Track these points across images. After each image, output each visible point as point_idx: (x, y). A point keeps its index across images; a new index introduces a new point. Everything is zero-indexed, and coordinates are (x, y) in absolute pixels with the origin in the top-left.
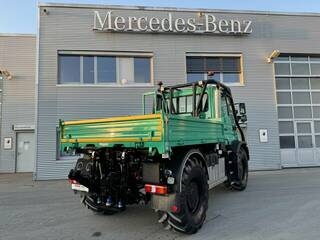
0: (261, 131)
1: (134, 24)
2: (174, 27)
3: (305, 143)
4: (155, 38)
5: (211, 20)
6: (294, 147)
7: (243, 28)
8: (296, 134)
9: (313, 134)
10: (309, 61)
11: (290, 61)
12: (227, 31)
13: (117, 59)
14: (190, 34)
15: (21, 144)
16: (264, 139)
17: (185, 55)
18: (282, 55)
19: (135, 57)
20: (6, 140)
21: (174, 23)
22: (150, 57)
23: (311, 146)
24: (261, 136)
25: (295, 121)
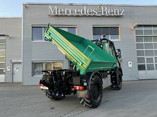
0: (129, 62)
1: (68, 12)
2: (87, 13)
3: (150, 68)
5: (104, 9)
6: (145, 70)
7: (120, 13)
8: (146, 64)
9: (154, 63)
10: (152, 29)
11: (143, 29)
12: (112, 15)
14: (94, 16)
15: (15, 69)
17: (92, 26)
18: (139, 26)
19: (68, 28)
20: (8, 67)
21: (87, 11)
22: (75, 28)
23: (153, 69)
24: (129, 65)
25: (146, 57)
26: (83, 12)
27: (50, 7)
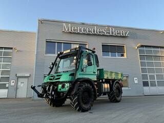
0: (135, 79)
1: (80, 30)
2: (97, 32)
3: (153, 85)
4: (89, 36)
5: (112, 30)
6: (148, 86)
7: (125, 34)
8: (149, 80)
9: (156, 80)
10: (152, 49)
11: (145, 49)
12: (119, 35)
13: (72, 45)
14: (103, 35)
17: (101, 44)
18: (142, 46)
21: (97, 31)
22: (86, 44)
23: (155, 86)
24: (135, 81)
25: (148, 74)
26: (94, 31)
27: (64, 24)
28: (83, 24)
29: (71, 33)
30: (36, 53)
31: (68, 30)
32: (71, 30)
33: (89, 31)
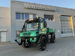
0: (58, 30)
1: (33, 7)
2: (41, 8)
3: (65, 33)
4: (37, 10)
6: (63, 33)
7: (54, 10)
8: (64, 31)
9: (66, 31)
10: (65, 17)
12: (52, 10)
13: (29, 14)
16: (59, 32)
17: (44, 14)
19: (33, 14)
22: (36, 15)
25: (63, 28)
26: (40, 8)
27: (25, 3)
28: (34, 4)
29: (28, 8)
30: (10, 19)
31: (27, 7)
32: (29, 7)
33: (38, 8)
